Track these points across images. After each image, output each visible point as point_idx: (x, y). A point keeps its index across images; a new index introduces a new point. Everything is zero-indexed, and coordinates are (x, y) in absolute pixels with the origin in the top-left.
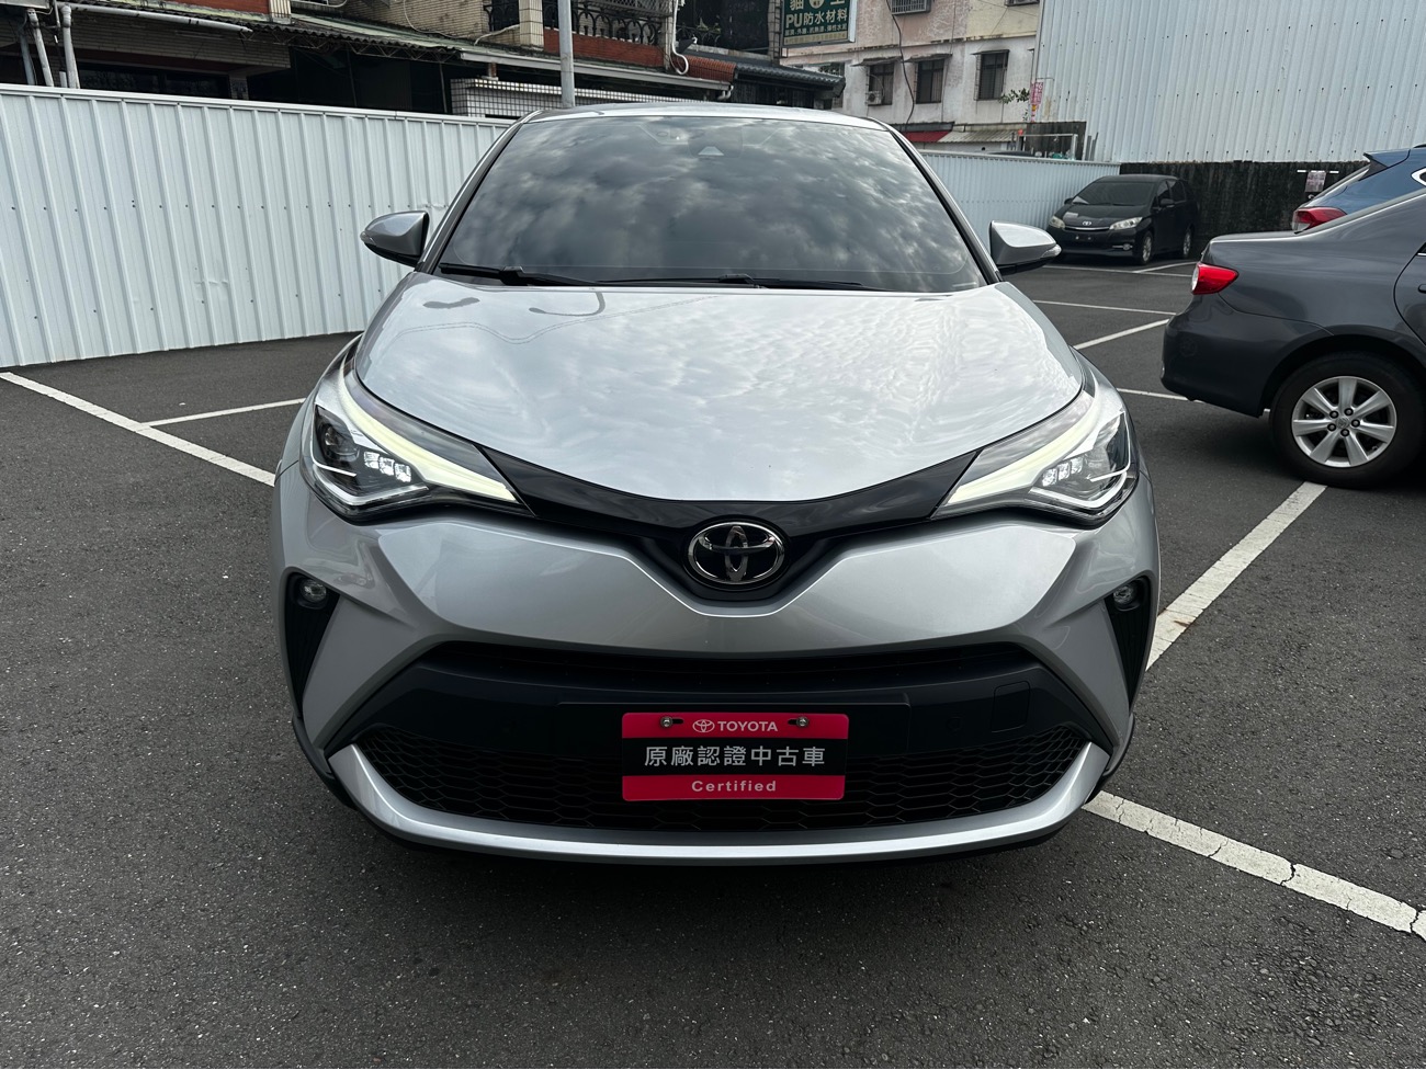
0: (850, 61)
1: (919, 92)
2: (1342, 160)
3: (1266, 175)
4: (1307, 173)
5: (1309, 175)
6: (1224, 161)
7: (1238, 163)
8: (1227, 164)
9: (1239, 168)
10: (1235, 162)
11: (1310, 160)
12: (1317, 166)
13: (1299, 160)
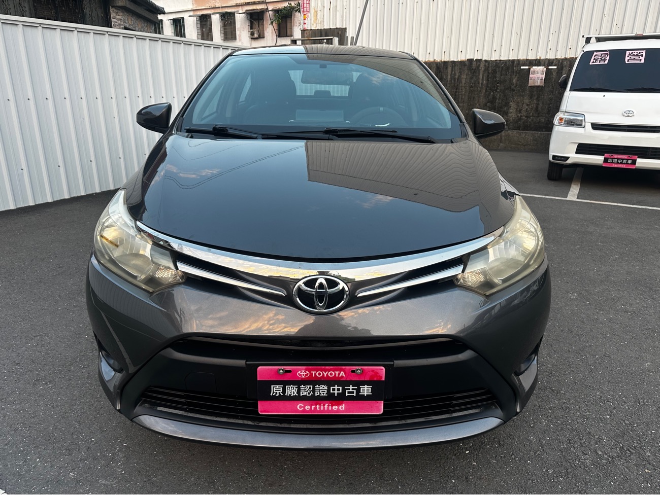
0: (238, 11)
1: (279, 30)
2: (559, 57)
3: (494, 72)
4: (530, 69)
5: (531, 70)
6: (459, 59)
7: (470, 61)
8: (462, 62)
9: (471, 66)
10: (468, 59)
11: (531, 57)
12: (538, 62)
13: (522, 57)
